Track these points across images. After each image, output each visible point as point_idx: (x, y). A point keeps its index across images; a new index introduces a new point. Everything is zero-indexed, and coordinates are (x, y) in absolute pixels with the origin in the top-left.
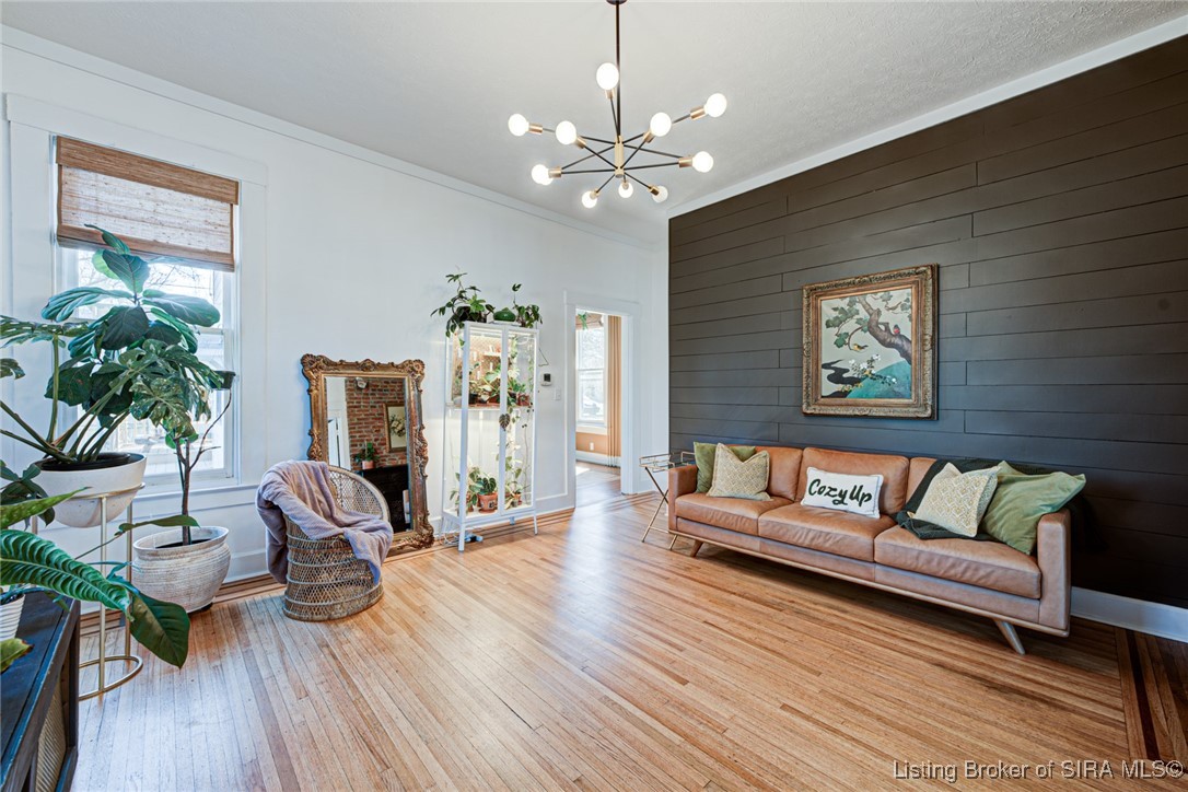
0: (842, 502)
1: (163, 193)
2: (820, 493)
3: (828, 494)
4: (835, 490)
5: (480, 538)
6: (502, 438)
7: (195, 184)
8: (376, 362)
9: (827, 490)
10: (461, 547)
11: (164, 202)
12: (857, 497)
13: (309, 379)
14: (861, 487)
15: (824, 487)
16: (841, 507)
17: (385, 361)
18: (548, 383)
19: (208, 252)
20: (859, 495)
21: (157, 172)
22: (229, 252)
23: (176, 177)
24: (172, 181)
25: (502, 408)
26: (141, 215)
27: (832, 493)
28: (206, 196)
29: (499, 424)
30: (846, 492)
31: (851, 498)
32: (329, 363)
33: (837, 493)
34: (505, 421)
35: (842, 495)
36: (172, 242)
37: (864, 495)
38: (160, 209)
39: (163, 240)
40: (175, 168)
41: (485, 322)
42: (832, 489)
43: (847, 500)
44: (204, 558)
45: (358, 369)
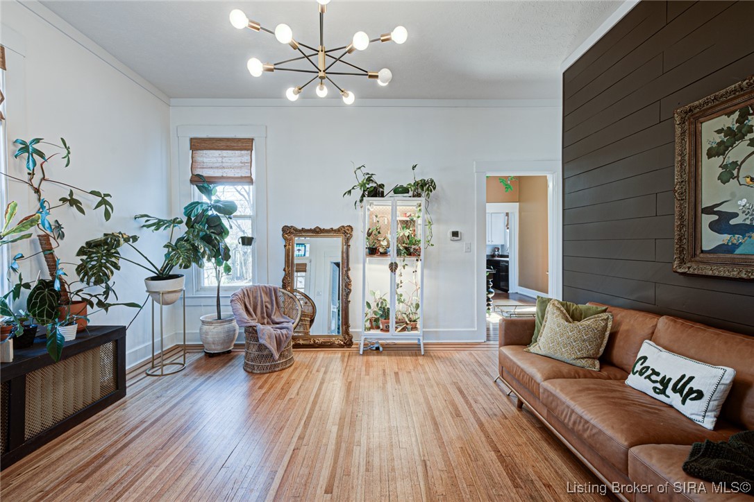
0: (663, 392)
1: (225, 153)
2: (641, 373)
3: (648, 377)
4: (658, 374)
5: (381, 349)
6: (393, 280)
7: (235, 145)
8: (322, 228)
9: (649, 372)
10: (361, 352)
11: (225, 157)
12: (681, 391)
13: (285, 239)
14: (691, 378)
15: (648, 368)
16: (661, 397)
17: (327, 227)
18: (456, 238)
19: (242, 177)
20: (685, 389)
21: (223, 144)
22: (249, 175)
23: (229, 143)
24: (227, 146)
25: (393, 257)
26: (218, 165)
27: (654, 377)
28: (241, 149)
29: (389, 269)
30: (670, 380)
31: (674, 389)
32: (296, 230)
33: (658, 379)
34: (393, 267)
35: (665, 382)
36: (229, 175)
37: (691, 391)
38: (224, 161)
39: (225, 175)
40: (228, 140)
41: (383, 196)
42: (655, 373)
43: (669, 391)
44: (220, 328)
45: (312, 233)
